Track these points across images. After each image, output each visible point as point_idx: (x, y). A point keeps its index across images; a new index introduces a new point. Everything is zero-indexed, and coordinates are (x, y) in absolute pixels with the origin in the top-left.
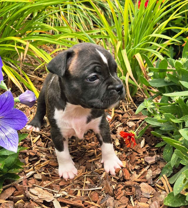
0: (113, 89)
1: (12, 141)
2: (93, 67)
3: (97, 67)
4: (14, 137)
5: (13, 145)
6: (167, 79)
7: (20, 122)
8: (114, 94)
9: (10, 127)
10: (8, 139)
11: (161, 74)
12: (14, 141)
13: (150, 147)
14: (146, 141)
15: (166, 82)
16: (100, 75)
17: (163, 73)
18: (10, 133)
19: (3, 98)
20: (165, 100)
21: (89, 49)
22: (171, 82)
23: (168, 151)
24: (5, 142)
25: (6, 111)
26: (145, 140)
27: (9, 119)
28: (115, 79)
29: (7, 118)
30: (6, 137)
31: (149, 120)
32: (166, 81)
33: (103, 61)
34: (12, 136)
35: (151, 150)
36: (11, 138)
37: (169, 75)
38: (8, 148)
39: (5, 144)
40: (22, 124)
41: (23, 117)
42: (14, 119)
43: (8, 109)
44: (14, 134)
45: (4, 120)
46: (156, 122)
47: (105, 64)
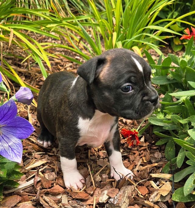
0: (148, 100)
1: (16, 151)
2: (128, 77)
3: (133, 78)
4: (18, 147)
5: (17, 156)
6: (170, 76)
7: (25, 131)
8: (149, 106)
9: (14, 135)
10: (12, 148)
11: (164, 71)
12: (18, 151)
13: (150, 145)
14: (146, 139)
15: (169, 80)
16: (135, 85)
17: (165, 70)
18: (14, 143)
19: (5, 108)
20: (169, 98)
21: (123, 56)
22: (174, 79)
23: (171, 150)
24: (8, 152)
25: (8, 120)
26: (145, 137)
27: (12, 127)
28: (150, 90)
29: (9, 126)
30: (9, 147)
31: (153, 120)
32: (168, 78)
33: (138, 69)
34: (15, 146)
35: (152, 148)
36: (15, 148)
37: (172, 72)
38: (12, 158)
39: (8, 154)
40: (27, 133)
41: (28, 125)
42: (18, 127)
43: (11, 117)
44: (18, 143)
45: (6, 129)
46: (160, 123)
47: (141, 73)
